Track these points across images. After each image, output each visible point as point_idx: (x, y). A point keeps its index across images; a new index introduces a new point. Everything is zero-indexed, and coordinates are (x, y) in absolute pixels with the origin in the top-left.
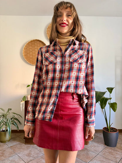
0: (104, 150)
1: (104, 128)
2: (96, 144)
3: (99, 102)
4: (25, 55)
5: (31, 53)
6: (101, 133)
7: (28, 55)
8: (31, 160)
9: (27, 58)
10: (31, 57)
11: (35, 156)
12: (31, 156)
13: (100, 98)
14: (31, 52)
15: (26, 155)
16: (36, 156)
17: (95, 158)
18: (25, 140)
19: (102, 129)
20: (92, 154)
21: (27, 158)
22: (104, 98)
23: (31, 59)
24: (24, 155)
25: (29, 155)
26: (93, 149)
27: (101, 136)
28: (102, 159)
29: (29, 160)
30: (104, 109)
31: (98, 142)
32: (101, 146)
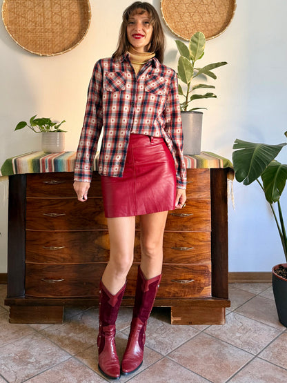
0: (276, 342)
1: (275, 269)
2: (249, 322)
3: (260, 179)
4: (11, 23)
5: (30, 15)
6: (266, 285)
7: (21, 21)
8: (30, 377)
9: (15, 32)
10: (30, 26)
11: (43, 363)
12: (29, 363)
13: (264, 166)
14: (31, 9)
15: (14, 360)
16: (47, 362)
17: (247, 369)
18: (8, 308)
19: (270, 270)
20: (236, 356)
21: (16, 368)
22: (277, 166)
23: (30, 35)
24: (4, 358)
25: (22, 359)
26: (239, 338)
27: (268, 293)
28: (270, 373)
29: (22, 375)
30: (275, 205)
31: (256, 315)
32: (266, 327)
